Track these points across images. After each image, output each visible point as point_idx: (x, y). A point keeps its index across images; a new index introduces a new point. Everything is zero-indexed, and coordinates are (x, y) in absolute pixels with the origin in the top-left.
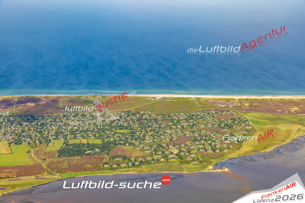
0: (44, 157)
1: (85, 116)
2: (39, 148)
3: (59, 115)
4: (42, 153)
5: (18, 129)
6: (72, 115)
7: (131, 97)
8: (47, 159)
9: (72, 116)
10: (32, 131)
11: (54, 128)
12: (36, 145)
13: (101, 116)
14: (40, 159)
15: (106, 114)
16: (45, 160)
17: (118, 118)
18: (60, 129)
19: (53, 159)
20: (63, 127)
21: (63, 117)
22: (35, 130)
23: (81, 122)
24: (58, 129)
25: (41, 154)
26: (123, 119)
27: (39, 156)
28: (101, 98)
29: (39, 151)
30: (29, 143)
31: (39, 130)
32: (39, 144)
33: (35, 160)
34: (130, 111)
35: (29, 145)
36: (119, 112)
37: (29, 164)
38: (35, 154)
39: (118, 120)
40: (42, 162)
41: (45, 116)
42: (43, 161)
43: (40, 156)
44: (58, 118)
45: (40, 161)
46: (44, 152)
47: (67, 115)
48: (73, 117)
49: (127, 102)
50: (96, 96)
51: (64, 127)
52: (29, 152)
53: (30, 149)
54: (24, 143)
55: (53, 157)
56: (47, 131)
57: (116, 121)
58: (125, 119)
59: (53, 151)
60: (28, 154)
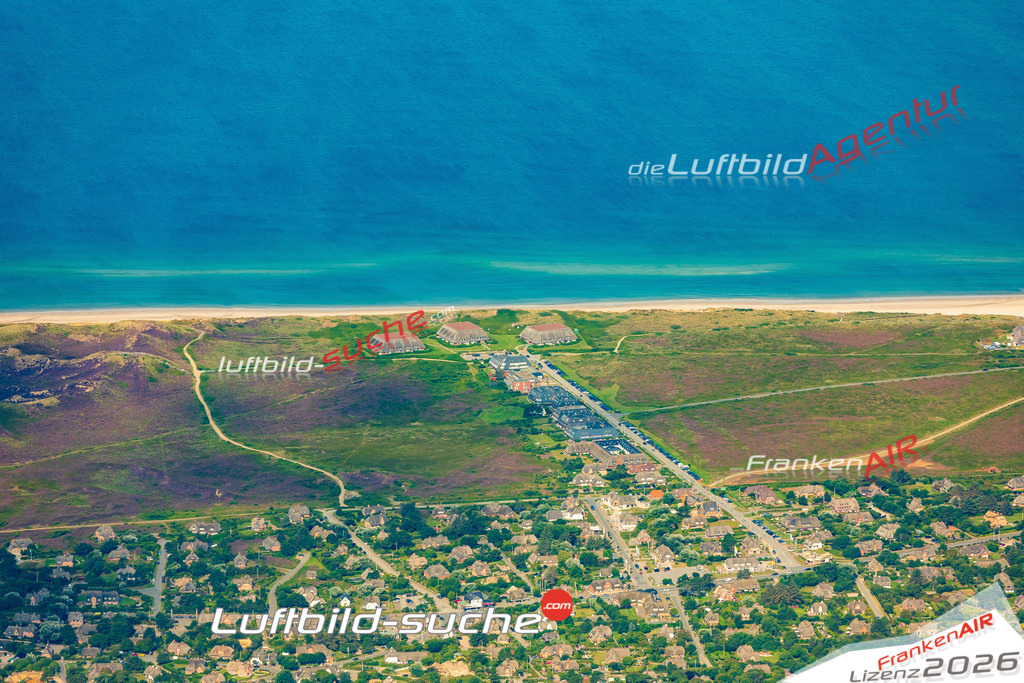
1: (497, 538)
3: (234, 523)
6: (367, 526)
7: (848, 325)
9: (367, 537)
11: (240, 671)
13: (644, 535)
15: (684, 512)
17: (816, 553)
21: (288, 552)
23: (477, 603)
24: (283, 681)
26: (874, 566)
28: (567, 346)
34: (904, 477)
36: (806, 491)
39: (828, 572)
41: (110, 547)
44: (240, 562)
47: (317, 532)
48: (377, 547)
49: (833, 384)
50: (512, 315)
51: (332, 664)
57: (817, 591)
58: (887, 559)
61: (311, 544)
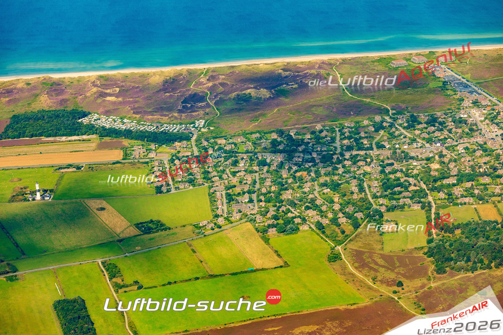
0: (391, 275)
1: (441, 124)
2: (360, 244)
3: (358, 122)
4: (381, 261)
5: (263, 180)
6: (400, 121)
8: (406, 283)
9: (401, 125)
10: (309, 184)
11: (368, 169)
12: (343, 232)
14: (382, 282)
16: (400, 284)
18: (390, 173)
19: (424, 280)
20: (392, 164)
21: (377, 131)
22: (313, 180)
23: (438, 145)
24: (382, 172)
25: (376, 264)
27: (372, 272)
29: (367, 254)
30: (320, 227)
31: (328, 179)
32: (351, 227)
33: (370, 288)
35: (324, 233)
37: (362, 304)
38: (356, 265)
40: (395, 292)
41: (321, 131)
42: (396, 288)
43: (376, 271)
44: (363, 135)
45: (386, 291)
46: (383, 257)
47: (385, 124)
48: (404, 128)
50: (434, 53)
51: (397, 166)
52: (334, 258)
53: (333, 249)
54: (306, 228)
55: (420, 272)
56: (354, 182)
59: (411, 251)
60: (336, 265)
61: (383, 128)
